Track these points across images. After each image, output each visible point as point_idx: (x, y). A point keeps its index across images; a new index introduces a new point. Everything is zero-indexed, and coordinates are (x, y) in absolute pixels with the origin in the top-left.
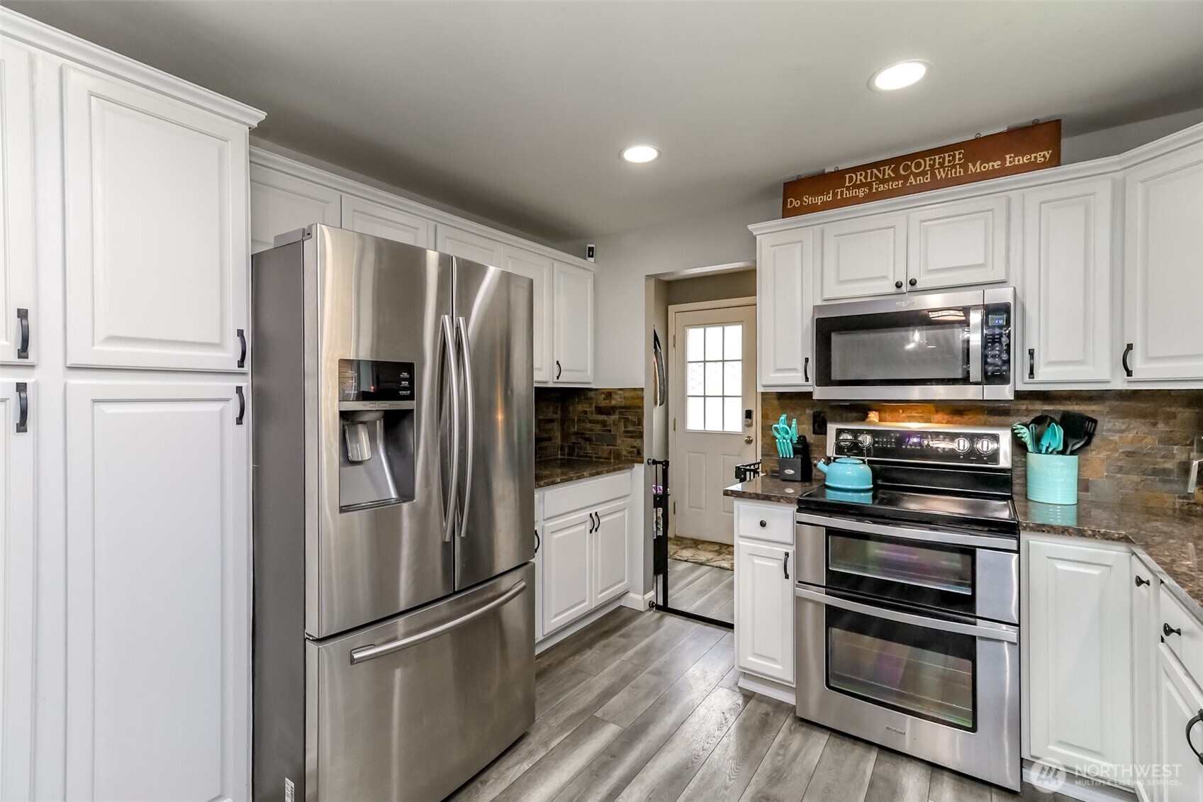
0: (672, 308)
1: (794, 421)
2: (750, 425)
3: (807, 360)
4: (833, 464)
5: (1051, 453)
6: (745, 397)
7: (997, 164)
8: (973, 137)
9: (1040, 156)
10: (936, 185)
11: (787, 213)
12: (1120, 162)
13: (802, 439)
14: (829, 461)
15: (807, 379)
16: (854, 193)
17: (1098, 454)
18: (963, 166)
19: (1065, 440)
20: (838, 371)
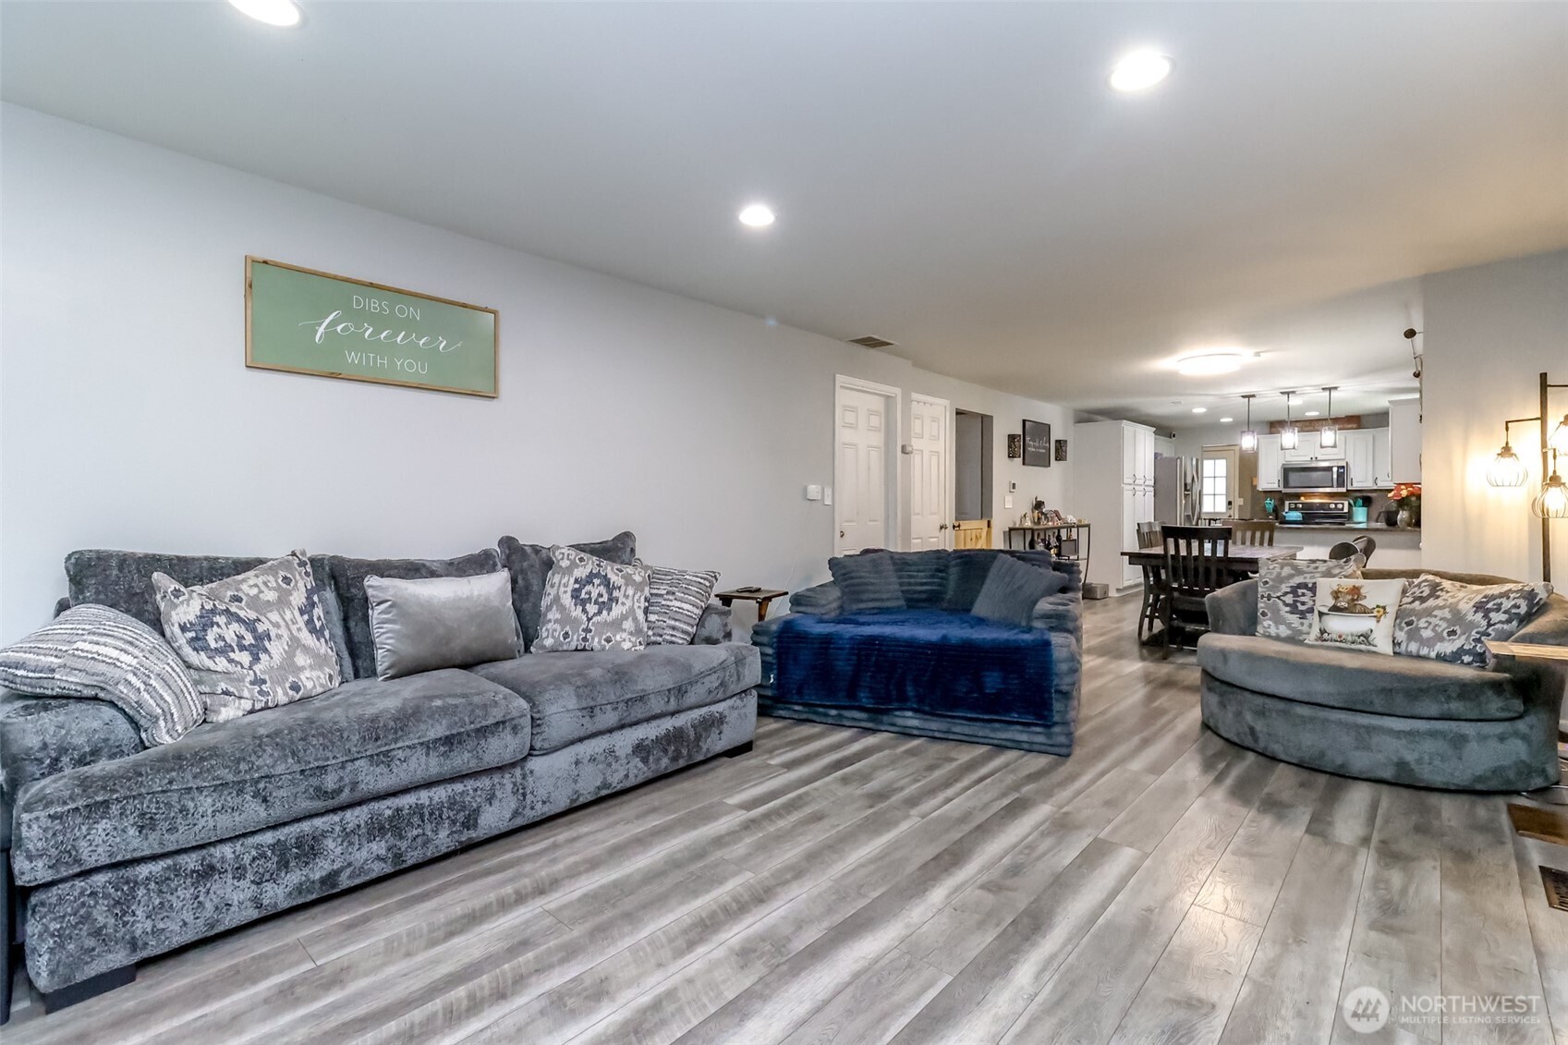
3: (1279, 480)
5: (1359, 507)
9: (1355, 426)
11: (1271, 433)
15: (1280, 486)
17: (1374, 507)
19: (1363, 503)
20: (1291, 484)
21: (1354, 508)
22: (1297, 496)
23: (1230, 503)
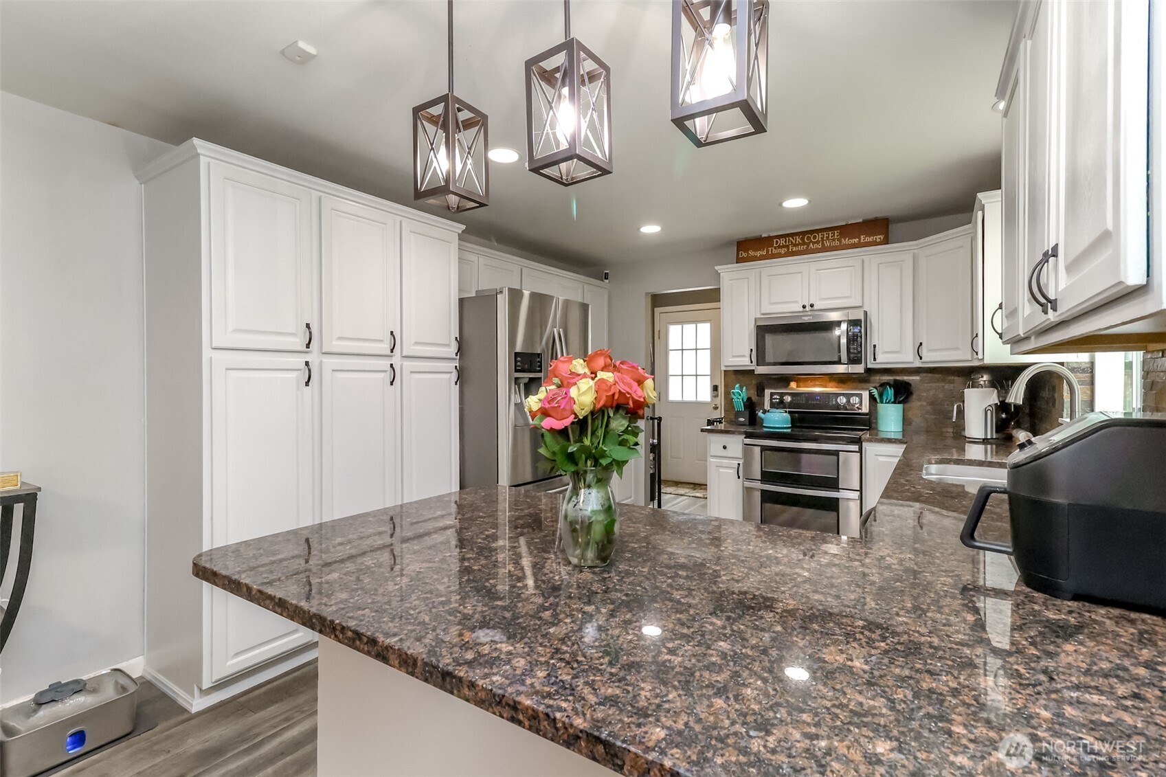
0: (657, 310)
1: (744, 388)
2: (717, 396)
3: (751, 350)
4: (767, 413)
5: (888, 403)
6: (712, 376)
7: (856, 240)
8: (844, 224)
9: (879, 238)
10: (825, 249)
11: (739, 260)
12: (917, 245)
13: (749, 399)
14: (765, 412)
15: (752, 362)
16: (779, 250)
17: (915, 403)
18: (839, 240)
19: (896, 396)
20: (769, 357)
21: (879, 405)
22: (784, 380)
23: (715, 388)
